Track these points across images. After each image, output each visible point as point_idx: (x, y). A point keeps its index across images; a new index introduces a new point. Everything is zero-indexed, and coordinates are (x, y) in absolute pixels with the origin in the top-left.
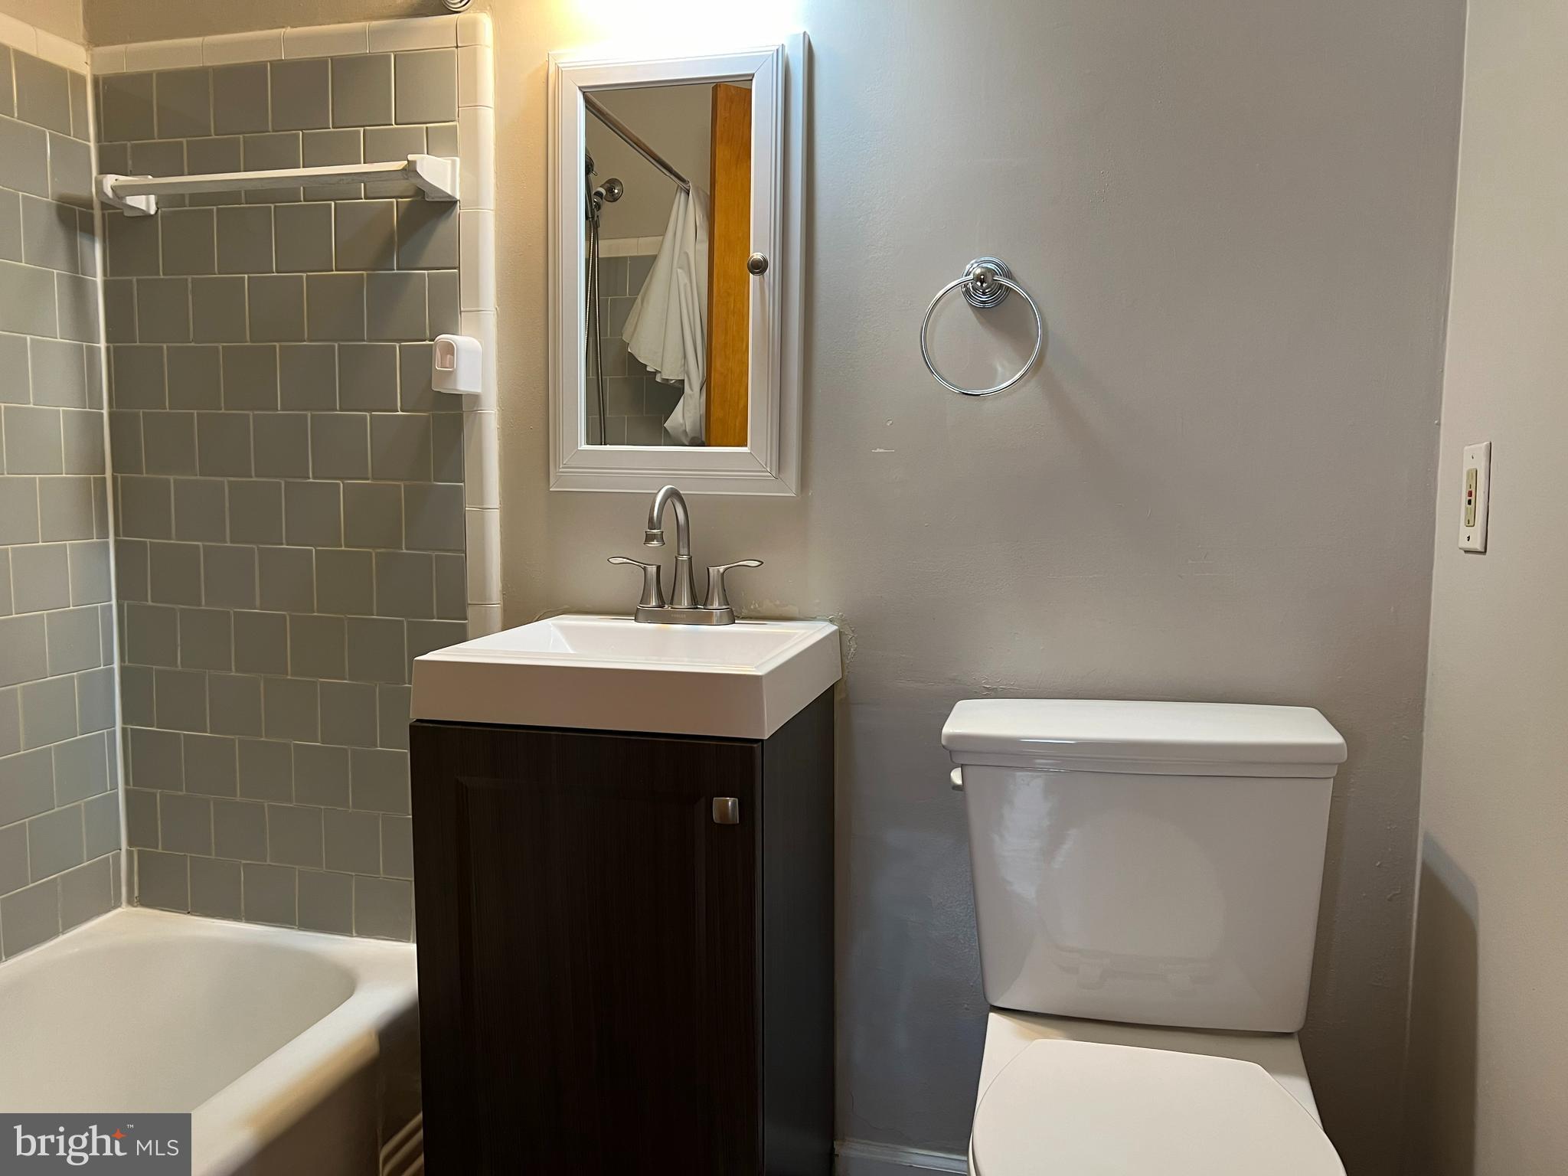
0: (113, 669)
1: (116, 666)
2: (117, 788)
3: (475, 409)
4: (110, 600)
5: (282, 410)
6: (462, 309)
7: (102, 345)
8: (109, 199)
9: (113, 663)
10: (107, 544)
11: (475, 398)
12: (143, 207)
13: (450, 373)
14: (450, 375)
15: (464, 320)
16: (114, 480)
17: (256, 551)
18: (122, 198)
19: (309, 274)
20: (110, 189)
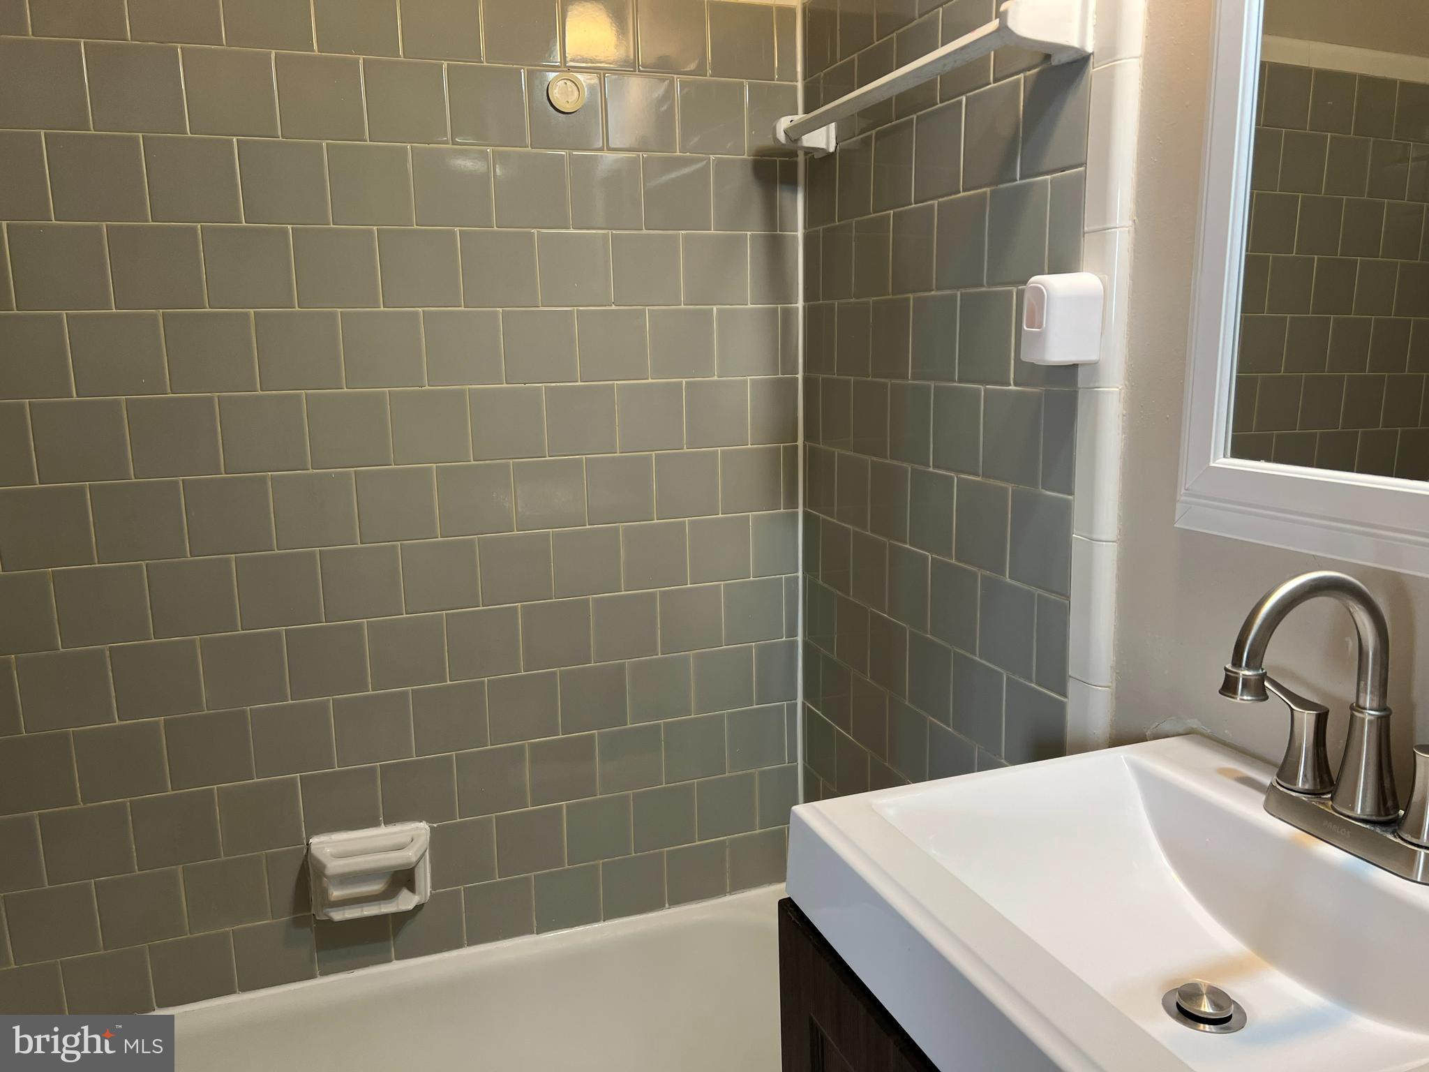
0: (796, 642)
1: (800, 638)
2: (796, 761)
3: (1092, 385)
4: (797, 571)
5: (913, 379)
6: (1086, 229)
7: (800, 304)
8: (783, 145)
9: (796, 636)
10: (795, 515)
11: (1093, 366)
12: (823, 145)
13: (1039, 334)
14: (1040, 338)
15: (1088, 247)
16: (805, 446)
17: (888, 546)
18: (797, 140)
19: (940, 200)
20: (783, 134)
